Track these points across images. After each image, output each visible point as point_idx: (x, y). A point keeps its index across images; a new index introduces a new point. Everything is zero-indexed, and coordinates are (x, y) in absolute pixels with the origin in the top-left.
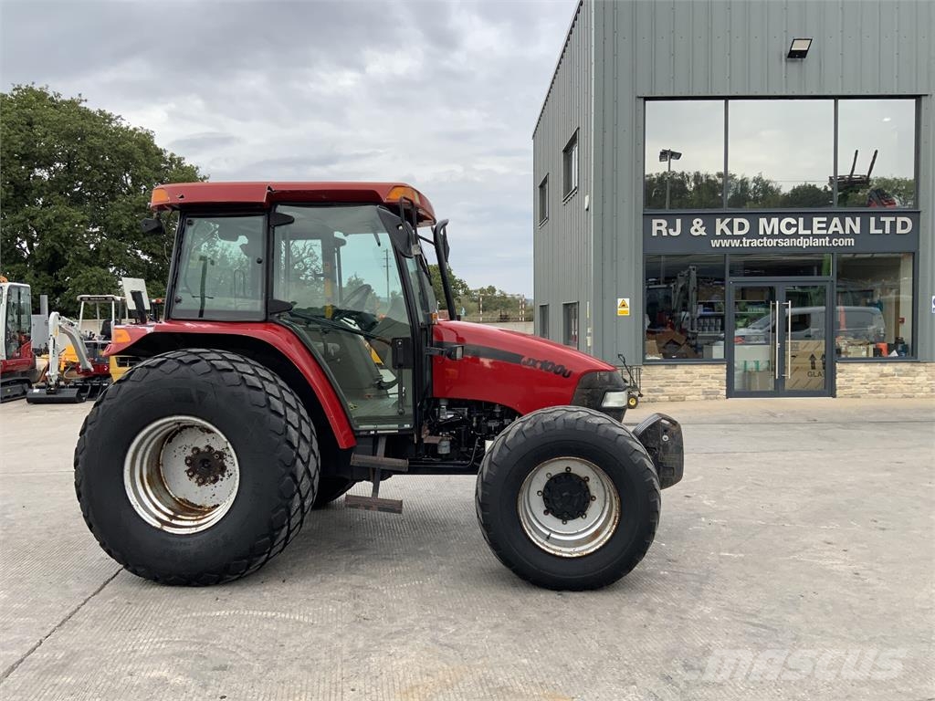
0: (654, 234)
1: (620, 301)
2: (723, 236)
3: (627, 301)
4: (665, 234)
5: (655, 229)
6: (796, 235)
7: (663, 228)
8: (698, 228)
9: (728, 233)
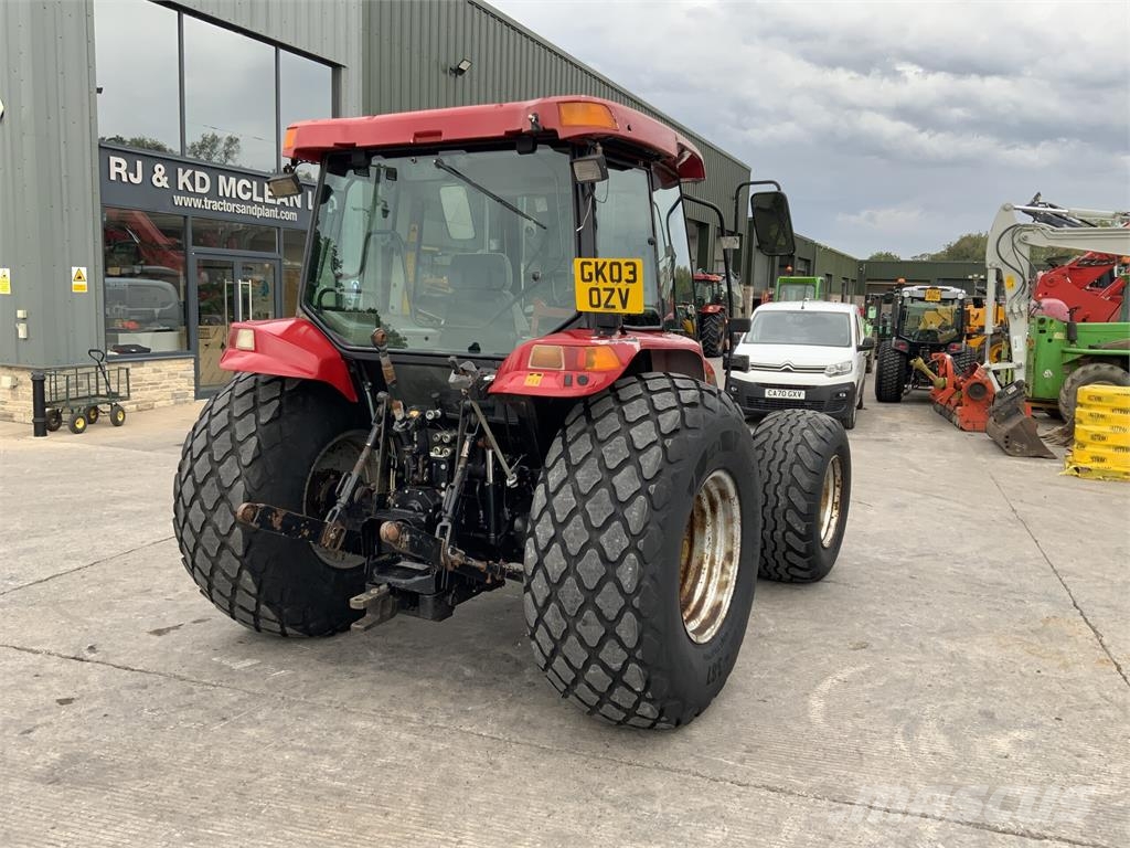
0: (113, 177)
1: (75, 270)
2: (185, 192)
3: (84, 270)
4: (125, 179)
5: (114, 170)
6: (251, 202)
7: (122, 170)
8: (160, 177)
9: (191, 189)
